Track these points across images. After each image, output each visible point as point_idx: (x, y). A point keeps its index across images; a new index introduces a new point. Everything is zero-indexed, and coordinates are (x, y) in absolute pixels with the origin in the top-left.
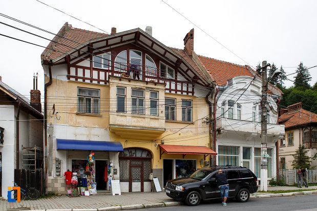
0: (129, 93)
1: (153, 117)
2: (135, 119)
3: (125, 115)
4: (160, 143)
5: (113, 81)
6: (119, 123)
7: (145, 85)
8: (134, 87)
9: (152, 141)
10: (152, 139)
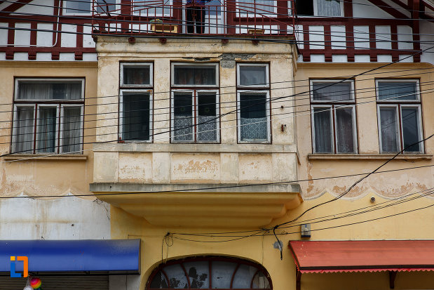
0: (162, 79)
1: (249, 148)
2: (184, 161)
3: (149, 148)
4: (296, 237)
5: (108, 47)
6: (124, 177)
7: (220, 48)
8: (178, 57)
9: (264, 230)
10: (262, 222)
